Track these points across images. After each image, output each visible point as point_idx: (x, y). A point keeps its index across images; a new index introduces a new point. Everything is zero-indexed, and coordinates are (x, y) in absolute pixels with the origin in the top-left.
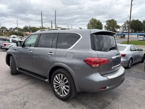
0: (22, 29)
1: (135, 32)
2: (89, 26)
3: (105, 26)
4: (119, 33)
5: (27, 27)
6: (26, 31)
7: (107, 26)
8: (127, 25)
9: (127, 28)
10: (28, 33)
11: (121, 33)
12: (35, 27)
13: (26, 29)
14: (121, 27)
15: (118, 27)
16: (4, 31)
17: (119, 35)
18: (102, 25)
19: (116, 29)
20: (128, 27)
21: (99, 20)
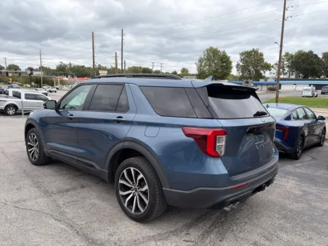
0: (54, 70)
1: (305, 78)
2: (201, 65)
3: (238, 65)
4: (269, 81)
5: (65, 66)
6: (61, 75)
7: (241, 64)
8: (285, 63)
9: (287, 69)
10: (65, 79)
11: (273, 81)
12: (83, 67)
13: (62, 70)
14: (273, 67)
15: (268, 67)
16: (10, 75)
17: (267, 84)
18: (231, 63)
19: (262, 72)
20: (288, 66)
21: (224, 52)
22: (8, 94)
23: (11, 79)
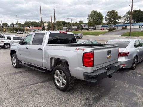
0: (23, 24)
1: (137, 22)
2: (89, 19)
3: (106, 18)
4: (120, 24)
5: (28, 22)
6: (26, 26)
7: (107, 17)
8: (128, 15)
9: (128, 19)
10: (28, 28)
11: (122, 24)
12: (35, 22)
13: (27, 24)
14: (122, 18)
15: (120, 18)
16: (4, 27)
17: (120, 26)
18: (103, 17)
19: (117, 20)
20: (129, 17)
21: (99, 12)
22: (4, 38)
23: (4, 29)
